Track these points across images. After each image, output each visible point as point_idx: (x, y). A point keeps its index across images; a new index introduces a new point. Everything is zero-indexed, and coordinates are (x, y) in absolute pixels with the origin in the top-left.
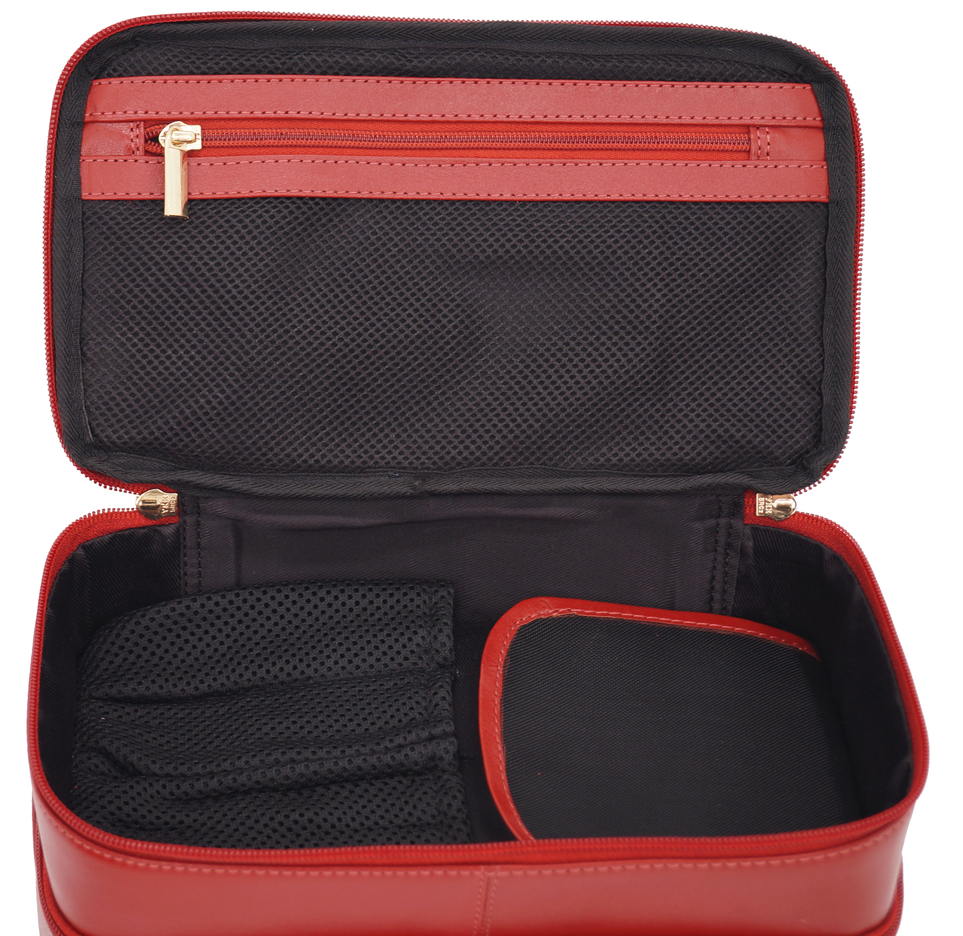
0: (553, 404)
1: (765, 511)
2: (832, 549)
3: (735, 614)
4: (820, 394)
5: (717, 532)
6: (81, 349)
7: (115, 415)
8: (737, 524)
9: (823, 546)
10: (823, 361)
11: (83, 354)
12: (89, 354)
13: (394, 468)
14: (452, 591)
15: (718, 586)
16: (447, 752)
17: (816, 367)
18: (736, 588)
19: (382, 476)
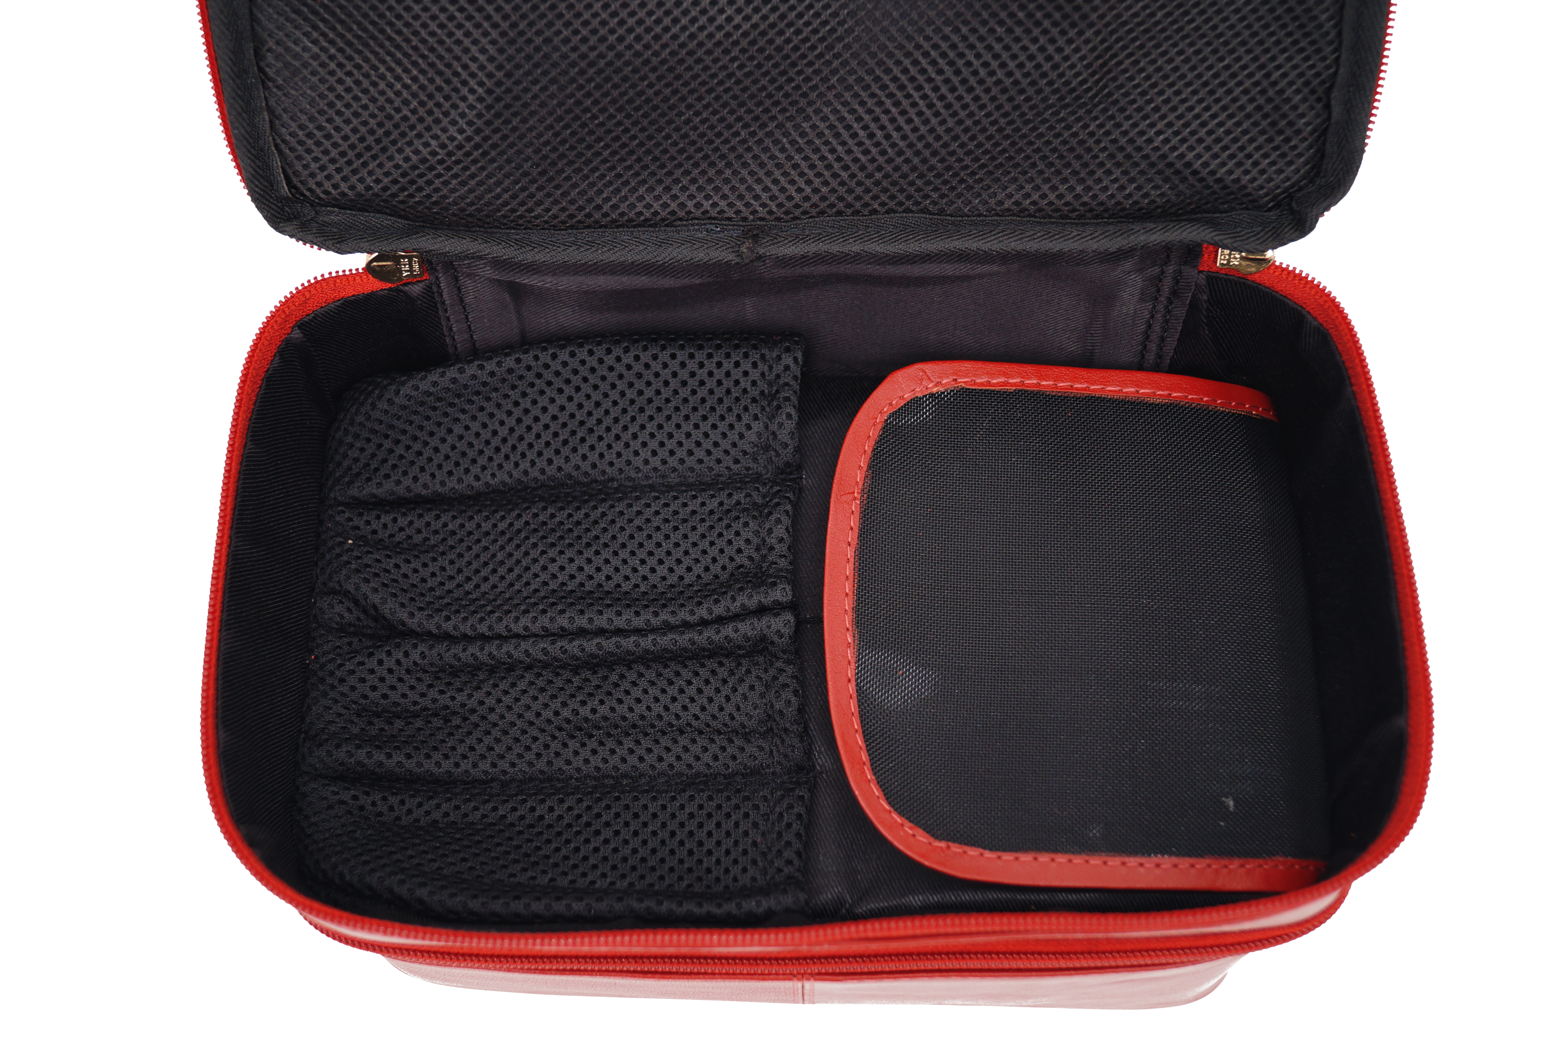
0: (940, 130)
1: (1229, 261)
2: (1315, 318)
3: (1174, 369)
4: (1328, 107)
5: (1160, 280)
6: (258, 64)
7: (316, 159)
8: (1190, 272)
9: (1304, 312)
10: (1337, 59)
11: (261, 70)
12: (270, 72)
13: (715, 218)
14: (799, 355)
15: (1154, 337)
16: (781, 636)
17: (1328, 67)
18: (1179, 340)
19: (698, 230)
